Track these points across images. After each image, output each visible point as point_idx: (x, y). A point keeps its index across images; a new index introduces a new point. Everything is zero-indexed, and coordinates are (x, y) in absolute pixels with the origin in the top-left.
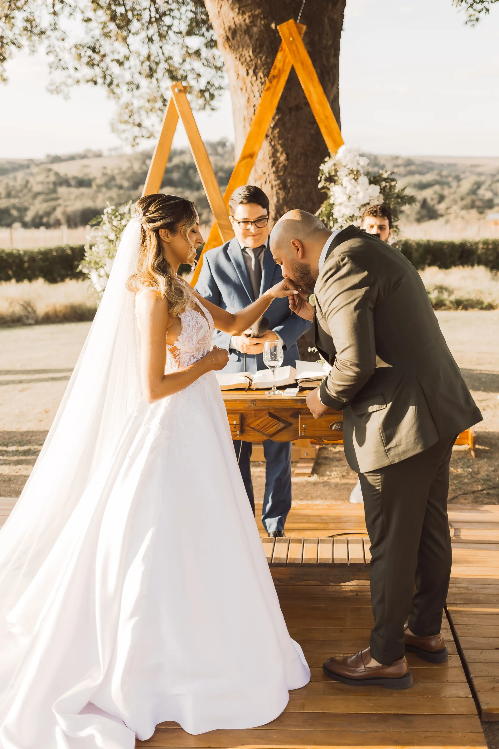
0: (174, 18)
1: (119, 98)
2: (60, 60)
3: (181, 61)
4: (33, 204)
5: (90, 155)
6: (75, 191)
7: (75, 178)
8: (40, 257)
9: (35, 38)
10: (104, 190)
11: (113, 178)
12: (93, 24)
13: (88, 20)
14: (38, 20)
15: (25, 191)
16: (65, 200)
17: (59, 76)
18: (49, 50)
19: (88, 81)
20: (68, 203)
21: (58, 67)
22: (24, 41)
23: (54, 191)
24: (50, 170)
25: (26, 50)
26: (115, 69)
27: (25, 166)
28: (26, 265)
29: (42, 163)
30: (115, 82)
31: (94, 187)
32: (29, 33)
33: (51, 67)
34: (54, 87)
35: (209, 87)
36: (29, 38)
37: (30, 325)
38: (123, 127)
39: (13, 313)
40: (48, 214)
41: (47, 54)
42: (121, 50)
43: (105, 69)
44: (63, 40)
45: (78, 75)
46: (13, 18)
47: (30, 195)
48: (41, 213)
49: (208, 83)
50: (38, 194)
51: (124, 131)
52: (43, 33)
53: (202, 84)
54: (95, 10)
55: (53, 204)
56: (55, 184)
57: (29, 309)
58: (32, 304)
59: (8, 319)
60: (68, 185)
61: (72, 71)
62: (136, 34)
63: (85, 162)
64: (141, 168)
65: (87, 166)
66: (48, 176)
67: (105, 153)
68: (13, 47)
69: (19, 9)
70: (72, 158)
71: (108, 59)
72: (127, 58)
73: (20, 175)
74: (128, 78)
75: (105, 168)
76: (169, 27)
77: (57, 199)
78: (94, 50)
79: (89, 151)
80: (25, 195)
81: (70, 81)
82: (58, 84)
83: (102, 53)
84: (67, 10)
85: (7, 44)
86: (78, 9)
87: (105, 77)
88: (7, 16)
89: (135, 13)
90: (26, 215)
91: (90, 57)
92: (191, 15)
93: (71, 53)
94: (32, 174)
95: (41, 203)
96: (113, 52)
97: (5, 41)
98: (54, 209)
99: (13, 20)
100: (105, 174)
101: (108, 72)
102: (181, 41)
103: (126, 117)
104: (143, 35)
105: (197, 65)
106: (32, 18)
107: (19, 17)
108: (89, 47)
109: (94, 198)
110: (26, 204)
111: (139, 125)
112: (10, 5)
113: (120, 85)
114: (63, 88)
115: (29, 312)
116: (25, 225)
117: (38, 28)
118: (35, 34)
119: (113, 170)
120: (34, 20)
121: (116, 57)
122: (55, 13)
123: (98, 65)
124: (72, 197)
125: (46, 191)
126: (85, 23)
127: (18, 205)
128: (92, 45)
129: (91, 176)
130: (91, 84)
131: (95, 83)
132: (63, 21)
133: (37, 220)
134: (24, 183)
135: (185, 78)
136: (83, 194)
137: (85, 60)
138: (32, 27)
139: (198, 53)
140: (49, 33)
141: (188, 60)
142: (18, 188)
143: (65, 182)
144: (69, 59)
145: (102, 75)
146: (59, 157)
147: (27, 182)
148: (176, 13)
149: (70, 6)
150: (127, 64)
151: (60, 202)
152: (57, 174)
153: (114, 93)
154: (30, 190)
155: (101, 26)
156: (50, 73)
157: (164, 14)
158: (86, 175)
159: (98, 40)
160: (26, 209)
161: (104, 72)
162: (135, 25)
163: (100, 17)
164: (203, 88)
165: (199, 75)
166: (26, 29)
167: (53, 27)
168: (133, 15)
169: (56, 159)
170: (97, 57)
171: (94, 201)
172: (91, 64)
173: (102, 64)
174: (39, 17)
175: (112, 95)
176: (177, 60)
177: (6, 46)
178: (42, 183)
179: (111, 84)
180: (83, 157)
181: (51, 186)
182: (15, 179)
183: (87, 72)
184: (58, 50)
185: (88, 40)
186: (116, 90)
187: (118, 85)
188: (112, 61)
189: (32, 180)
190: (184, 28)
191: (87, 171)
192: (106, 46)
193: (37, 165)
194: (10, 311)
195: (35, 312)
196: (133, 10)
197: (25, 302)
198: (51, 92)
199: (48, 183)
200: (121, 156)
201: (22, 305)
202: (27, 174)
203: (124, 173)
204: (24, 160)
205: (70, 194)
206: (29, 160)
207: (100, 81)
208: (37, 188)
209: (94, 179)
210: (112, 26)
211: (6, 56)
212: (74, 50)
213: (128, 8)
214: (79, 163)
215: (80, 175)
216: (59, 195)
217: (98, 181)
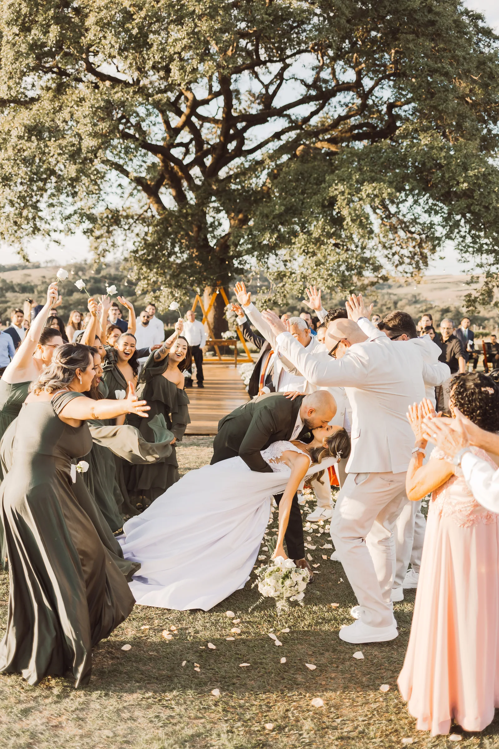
5: (30, 265)
6: (20, 296)
7: (19, 285)
16: (14, 304)
20: (16, 305)
23: (3, 295)
31: (36, 293)
55: (6, 305)
56: (2, 289)
60: (14, 291)
64: (74, 278)
65: (29, 276)
67: (43, 265)
70: (15, 268)
75: (44, 277)
77: (7, 302)
79: (29, 262)
100: (43, 282)
119: (50, 279)
124: (20, 300)
129: (33, 284)
143: (10, 287)
146: (4, 267)
151: (9, 304)
158: (28, 282)
180: (22, 267)
191: (29, 279)
200: (56, 268)
209: (36, 286)
214: (21, 272)
215: (23, 283)
216: (8, 299)
217: (39, 288)
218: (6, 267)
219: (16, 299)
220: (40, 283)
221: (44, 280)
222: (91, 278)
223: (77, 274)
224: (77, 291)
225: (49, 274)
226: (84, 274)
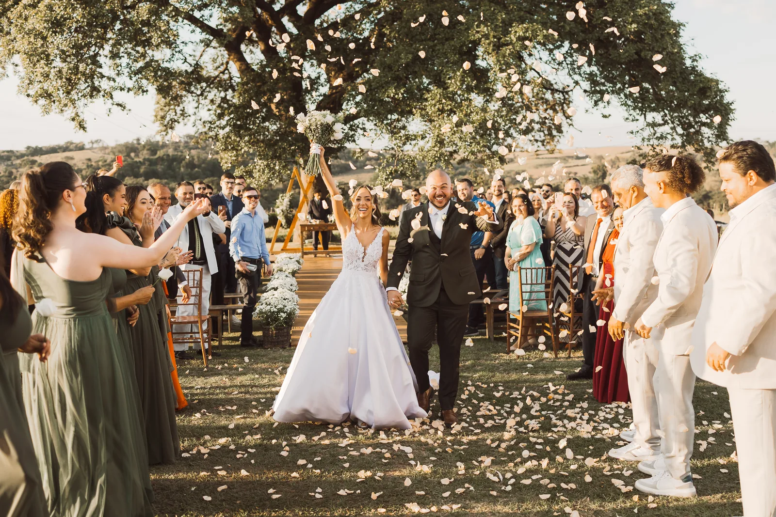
5: (72, 147)
24: (33, 162)
27: (6, 157)
29: (22, 156)
63: (68, 154)
65: (71, 158)
67: (87, 146)
70: (54, 150)
75: (89, 160)
79: (72, 143)
94: (14, 166)
100: (88, 167)
119: (97, 161)
180: (65, 149)
193: (18, 157)
200: (104, 149)
202: (8, 165)
206: (8, 152)
214: (61, 154)
218: (44, 149)
220: (84, 166)
221: (89, 163)
222: (145, 159)
223: (128, 155)
224: (130, 176)
225: (96, 156)
226: (137, 156)
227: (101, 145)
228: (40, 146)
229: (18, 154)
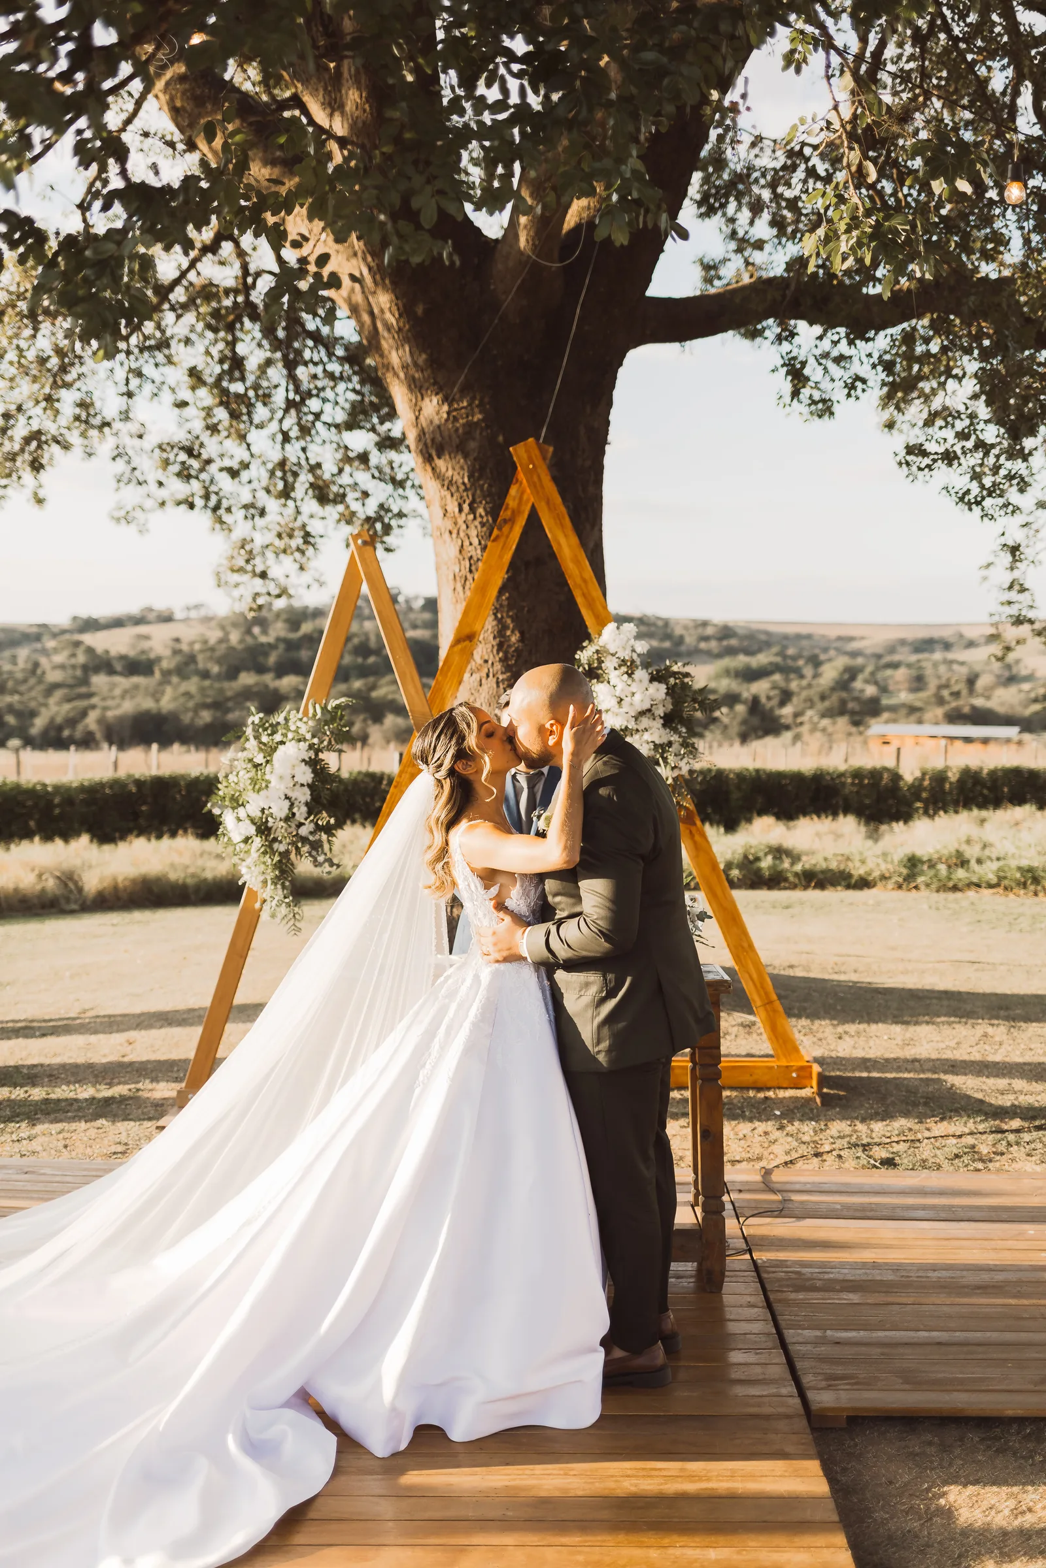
0: (325, 400)
1: (230, 530)
2: (134, 469)
3: (335, 471)
4: (46, 705)
5: (151, 616)
6: (123, 682)
7: (123, 658)
8: (81, 797)
9: (94, 433)
10: (175, 679)
11: (191, 659)
12: (190, 411)
13: (183, 404)
14: (98, 404)
15: (32, 681)
16: (104, 699)
17: (131, 495)
18: (116, 453)
19: (179, 503)
20: (109, 703)
21: (130, 481)
22: (74, 438)
23: (85, 681)
24: (77, 644)
25: (77, 451)
26: (225, 483)
27: (34, 636)
28: (57, 811)
29: (64, 632)
30: (225, 503)
31: (157, 674)
32: (83, 426)
33: (119, 481)
34: (122, 513)
35: (382, 513)
36: (83, 435)
37: (72, 912)
38: (236, 577)
39: (43, 890)
40: (72, 722)
41: (114, 459)
42: (238, 453)
43: (207, 484)
44: (140, 437)
45: (163, 493)
46: (58, 400)
47: (41, 687)
48: (59, 720)
49: (381, 506)
50: (55, 686)
51: (237, 585)
52: (107, 424)
53: (371, 508)
54: (193, 388)
55: (82, 704)
56: (85, 668)
57: (71, 885)
58: (76, 877)
59: (36, 901)
60: (111, 671)
61: (153, 486)
62: (260, 426)
63: (142, 629)
64: (242, 641)
65: (147, 638)
66: (74, 655)
67: (178, 615)
68: (55, 449)
69: (68, 386)
70: (118, 623)
71: (213, 468)
72: (246, 466)
73: (23, 653)
74: (246, 498)
75: (177, 640)
76: (317, 416)
77: (90, 695)
78: (190, 452)
79: (151, 610)
80: (31, 689)
81: (149, 504)
82: (129, 508)
83: (205, 456)
84: (148, 388)
85: (46, 442)
86: (165, 387)
87: (207, 497)
88: (49, 399)
89: (260, 392)
90: (32, 725)
91: (183, 463)
92: (352, 396)
93: (151, 458)
94: (45, 652)
95: (59, 703)
96: (222, 456)
97: (43, 438)
98: (84, 714)
99: (56, 405)
100: (176, 652)
101: (213, 488)
102: (335, 438)
103: (241, 562)
104: (274, 426)
105: (363, 478)
106: (88, 400)
107: (68, 400)
108: (182, 448)
109: (156, 695)
110: (33, 704)
111: (263, 575)
112: (55, 382)
113: (233, 509)
114: (138, 514)
115: (71, 891)
116: (30, 742)
117: (99, 417)
118: (93, 427)
119: (192, 644)
120: (92, 404)
121: (227, 463)
122: (130, 395)
123: (197, 478)
124: (117, 692)
125: (70, 681)
126: (176, 409)
127: (18, 707)
128: (188, 444)
129: (152, 656)
130: (184, 507)
131: (192, 506)
132: (142, 408)
133: (52, 734)
134: (29, 666)
135: (341, 498)
136: (136, 687)
137: (176, 468)
138: (89, 415)
139: (364, 458)
140: (117, 425)
141: (347, 469)
142: (20, 676)
143: (102, 664)
144: (149, 467)
145: (202, 492)
146: (96, 621)
147: (36, 665)
148: (329, 394)
149: (153, 382)
150: (245, 475)
151: (94, 700)
152: (90, 651)
153: (221, 522)
154: (40, 681)
155: (203, 414)
156: (117, 490)
157: (309, 394)
158: (143, 652)
159: (197, 437)
160: (33, 714)
161: (206, 488)
162: (261, 412)
163: (201, 399)
164: (371, 514)
165: (366, 494)
166: (77, 418)
167: (123, 417)
168: (257, 396)
169: (91, 625)
170: (195, 464)
171: (157, 701)
172: (185, 475)
173: (203, 476)
174: (102, 399)
175: (218, 526)
176: (329, 469)
177: (45, 447)
178: (62, 667)
179: (216, 508)
180: (139, 621)
181: (79, 673)
182: (14, 660)
183: (179, 488)
184: (130, 453)
185: (181, 436)
186: (227, 518)
187: (229, 510)
188: (221, 470)
189: (43, 661)
190: (340, 417)
191: (145, 645)
192: (211, 446)
193: (55, 636)
194: (39, 887)
195: (80, 890)
196: (256, 387)
197: (63, 873)
198: (118, 520)
199: (74, 667)
200: (207, 620)
201: (58, 878)
202: (36, 651)
203: (212, 649)
204: (31, 625)
205: (113, 686)
206: (39, 626)
207: (199, 502)
208: (54, 676)
209: (159, 659)
210: (221, 414)
211: (44, 461)
212: (157, 451)
213: (248, 384)
214: (130, 632)
215: (132, 653)
216: (93, 689)
217: (165, 664)
218: (102, 621)
219: (111, 690)
220: (167, 653)
221: (178, 646)
222: (278, 639)
223: (249, 632)
224: (248, 669)
225: (189, 634)
226: (265, 632)
227: (203, 612)
228: (95, 616)
229: (56, 630)
